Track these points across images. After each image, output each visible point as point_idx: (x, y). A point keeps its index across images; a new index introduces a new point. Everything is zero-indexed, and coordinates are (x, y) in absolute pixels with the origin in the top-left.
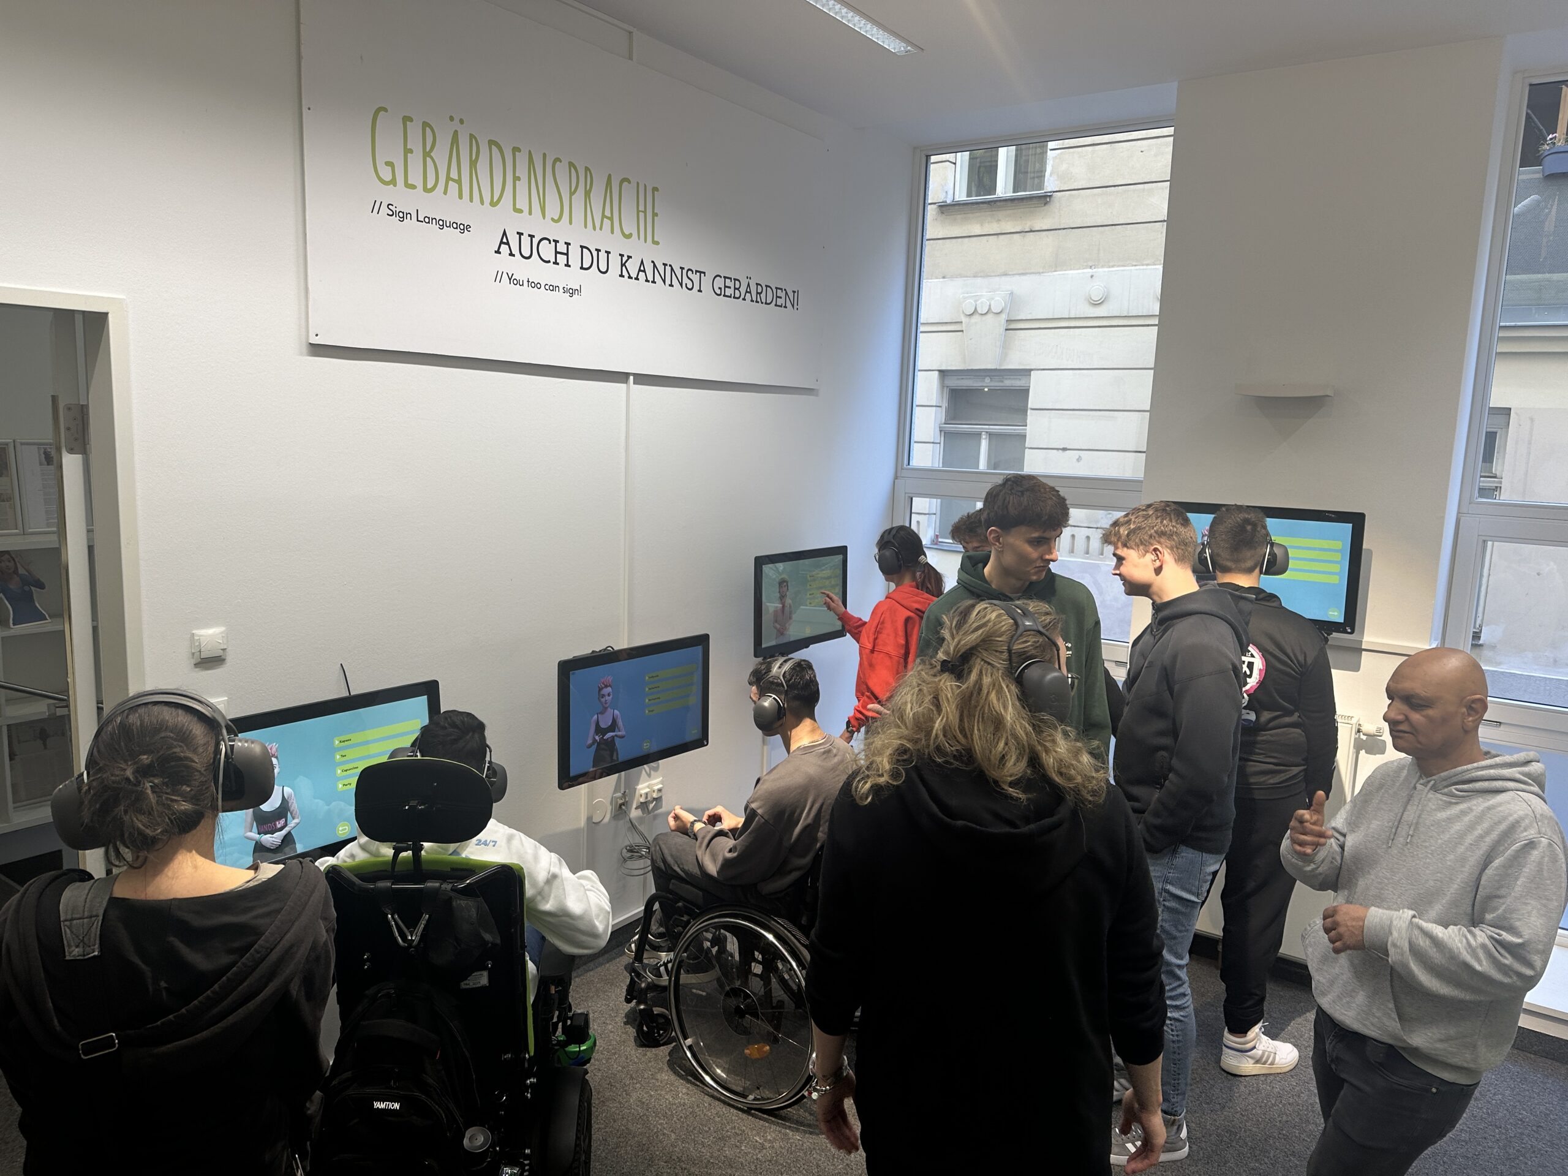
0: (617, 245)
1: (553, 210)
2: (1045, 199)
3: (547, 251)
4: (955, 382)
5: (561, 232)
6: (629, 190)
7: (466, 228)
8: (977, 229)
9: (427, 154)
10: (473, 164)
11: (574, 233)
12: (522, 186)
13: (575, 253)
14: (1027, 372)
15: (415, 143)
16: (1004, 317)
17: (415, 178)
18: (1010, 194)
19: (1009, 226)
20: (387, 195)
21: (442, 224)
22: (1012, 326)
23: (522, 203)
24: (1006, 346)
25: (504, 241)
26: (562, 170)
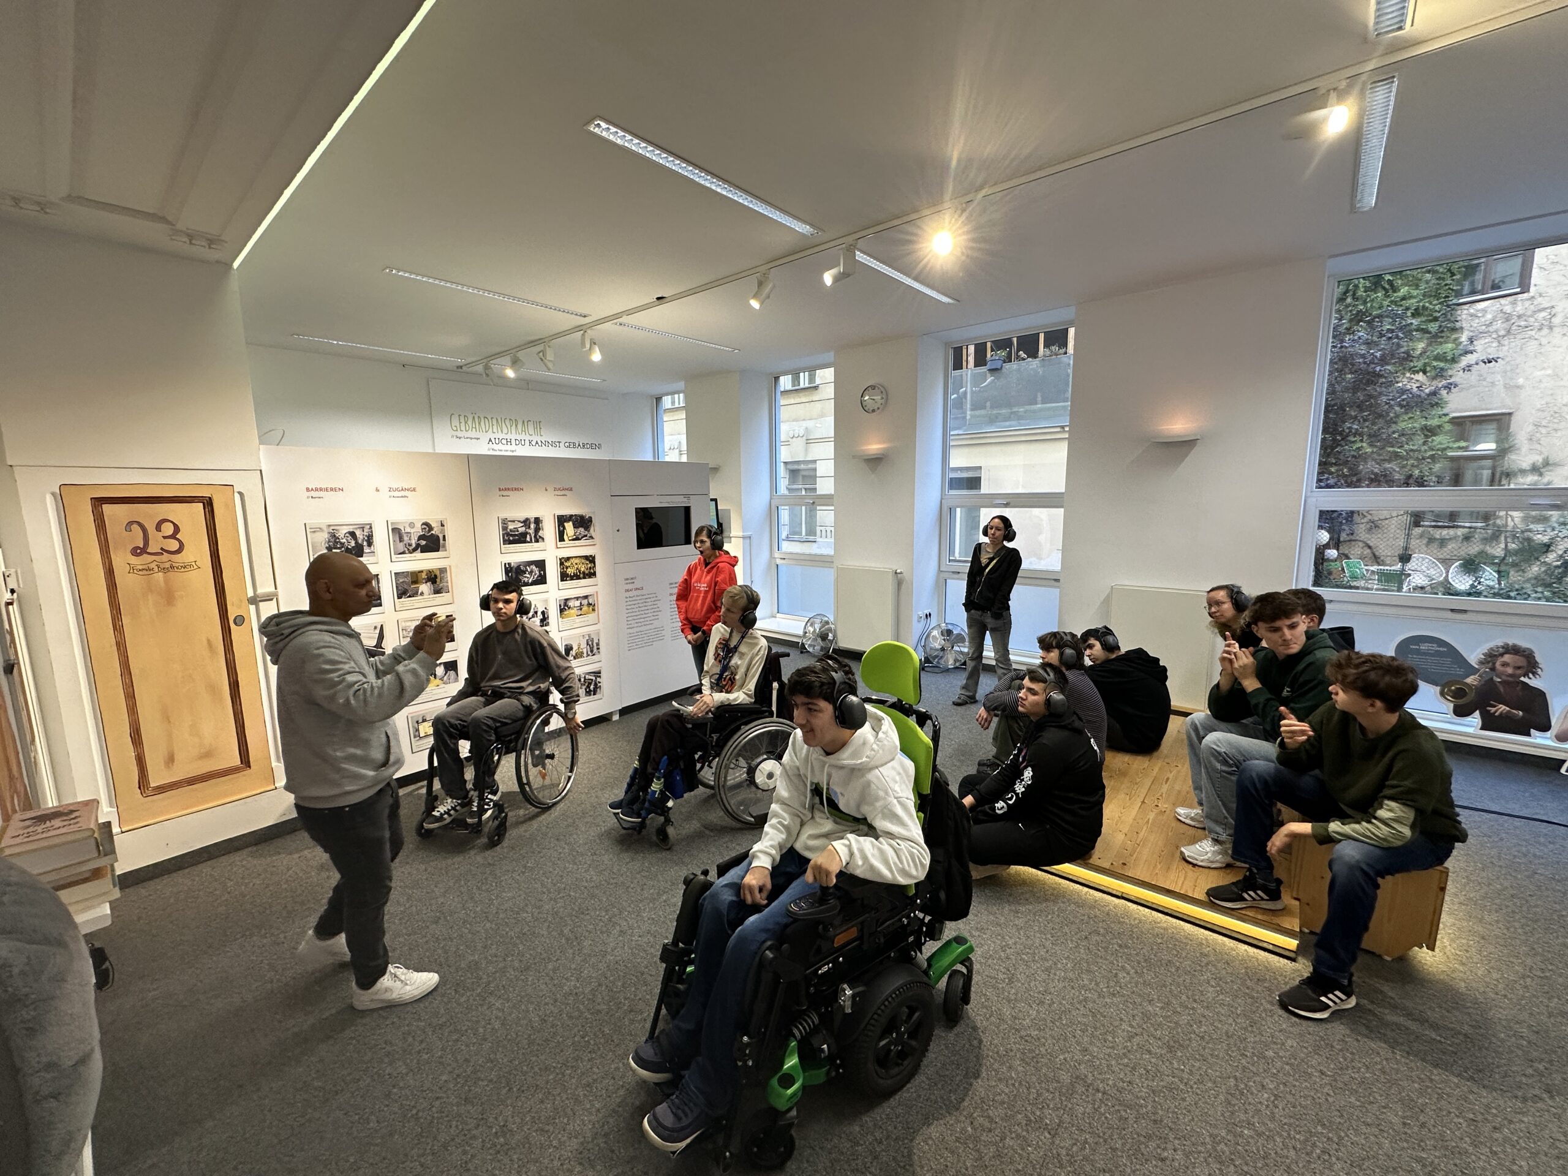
0: (527, 438)
1: (505, 430)
2: (816, 388)
3: (504, 442)
4: (791, 467)
5: (508, 437)
6: (531, 425)
7: (478, 439)
8: (792, 401)
9: (466, 423)
10: (479, 423)
11: (513, 436)
12: (495, 427)
13: (513, 442)
14: (815, 461)
15: (462, 420)
16: (804, 438)
17: (463, 428)
18: (807, 385)
19: (804, 400)
20: (455, 433)
21: (471, 438)
22: (808, 442)
23: (495, 430)
24: (806, 450)
25: (490, 440)
26: (507, 422)
